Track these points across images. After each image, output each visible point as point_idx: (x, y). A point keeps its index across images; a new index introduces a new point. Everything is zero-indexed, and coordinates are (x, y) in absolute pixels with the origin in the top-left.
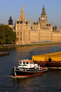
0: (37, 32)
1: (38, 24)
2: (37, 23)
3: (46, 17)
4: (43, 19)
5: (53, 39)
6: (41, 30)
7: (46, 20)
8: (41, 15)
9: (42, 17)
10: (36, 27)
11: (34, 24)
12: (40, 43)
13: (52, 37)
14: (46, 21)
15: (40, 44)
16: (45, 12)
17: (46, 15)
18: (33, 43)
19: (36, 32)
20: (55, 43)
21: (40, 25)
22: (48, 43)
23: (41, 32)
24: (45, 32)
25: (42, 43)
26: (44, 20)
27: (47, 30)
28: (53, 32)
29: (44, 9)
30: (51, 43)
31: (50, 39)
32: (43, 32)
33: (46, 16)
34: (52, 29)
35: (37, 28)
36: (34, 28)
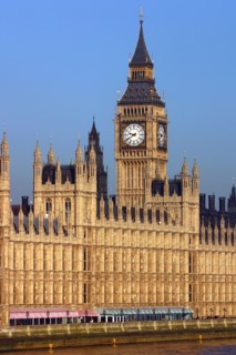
0: (69, 239)
1: (80, 179)
2: (70, 173)
3: (163, 124)
4: (134, 135)
5: (208, 293)
6: (103, 223)
7: (163, 148)
8: (121, 110)
9: (123, 125)
10: (59, 204)
11: (49, 173)
12: (88, 328)
13: (193, 277)
14: (155, 154)
15: (92, 336)
16: (151, 82)
17: (162, 105)
18: (28, 330)
19: (61, 239)
20: (217, 330)
21: (94, 188)
22: (155, 325)
23: (100, 238)
24: (137, 240)
25: (105, 327)
26: (142, 147)
27: (154, 226)
28: (205, 237)
29: (141, 59)
30: (180, 331)
31: (180, 293)
32: (115, 238)
33: (162, 112)
34: (193, 218)
35: (68, 205)
36: (48, 207)
